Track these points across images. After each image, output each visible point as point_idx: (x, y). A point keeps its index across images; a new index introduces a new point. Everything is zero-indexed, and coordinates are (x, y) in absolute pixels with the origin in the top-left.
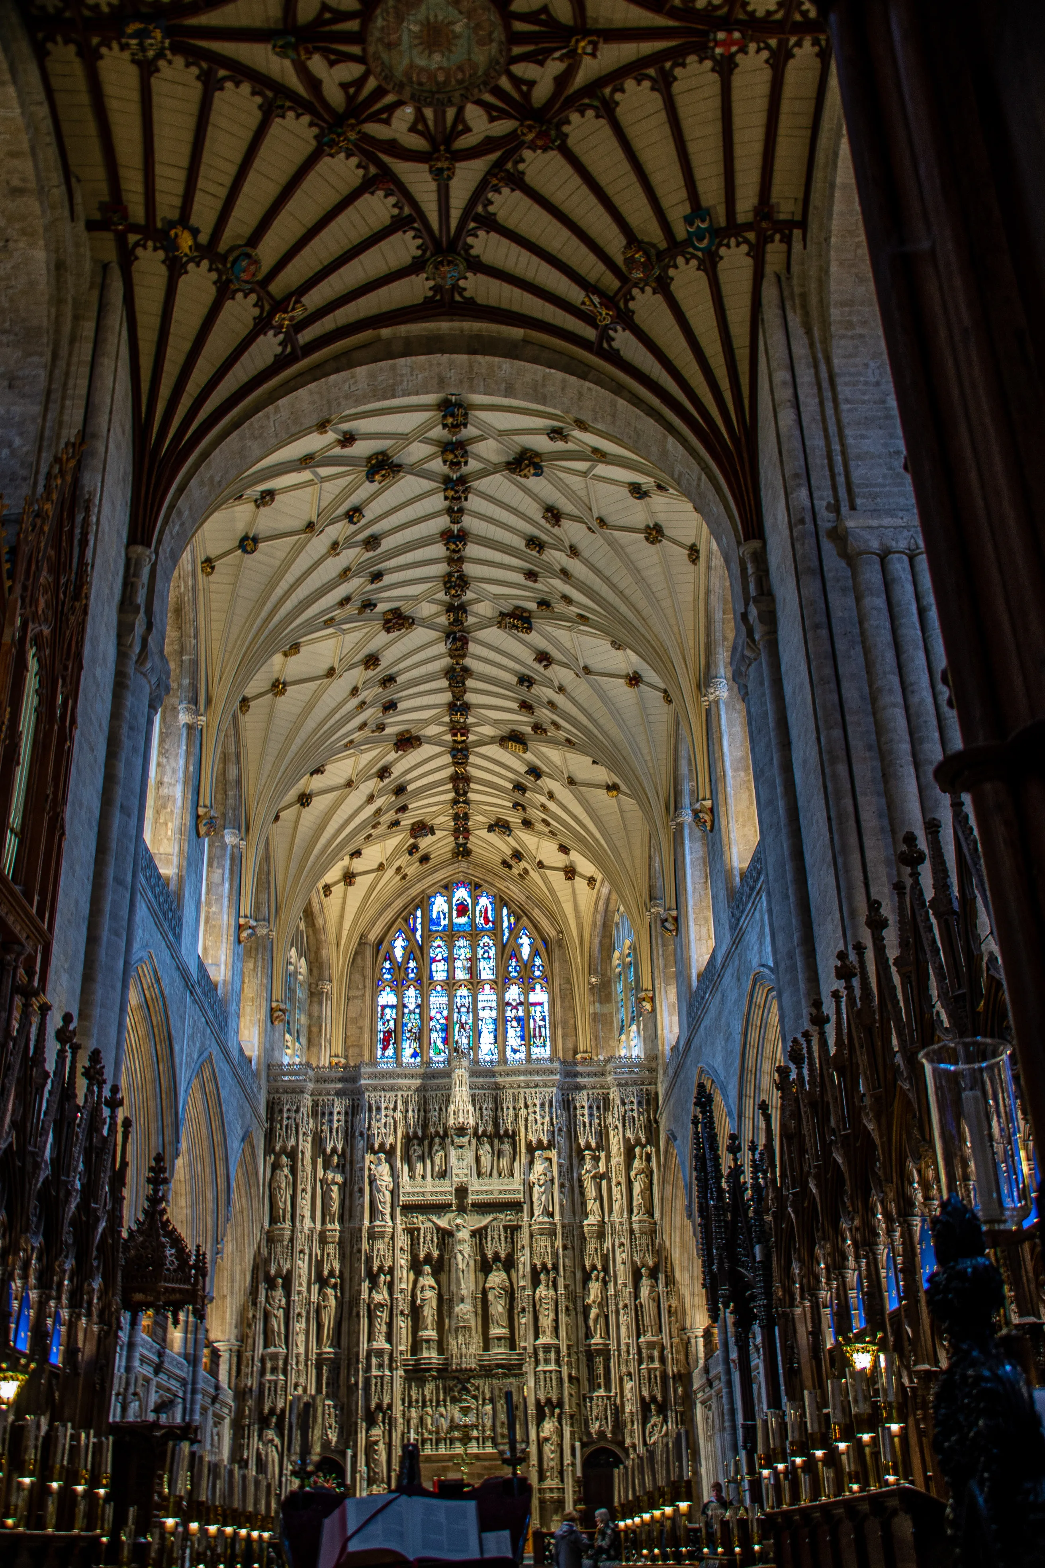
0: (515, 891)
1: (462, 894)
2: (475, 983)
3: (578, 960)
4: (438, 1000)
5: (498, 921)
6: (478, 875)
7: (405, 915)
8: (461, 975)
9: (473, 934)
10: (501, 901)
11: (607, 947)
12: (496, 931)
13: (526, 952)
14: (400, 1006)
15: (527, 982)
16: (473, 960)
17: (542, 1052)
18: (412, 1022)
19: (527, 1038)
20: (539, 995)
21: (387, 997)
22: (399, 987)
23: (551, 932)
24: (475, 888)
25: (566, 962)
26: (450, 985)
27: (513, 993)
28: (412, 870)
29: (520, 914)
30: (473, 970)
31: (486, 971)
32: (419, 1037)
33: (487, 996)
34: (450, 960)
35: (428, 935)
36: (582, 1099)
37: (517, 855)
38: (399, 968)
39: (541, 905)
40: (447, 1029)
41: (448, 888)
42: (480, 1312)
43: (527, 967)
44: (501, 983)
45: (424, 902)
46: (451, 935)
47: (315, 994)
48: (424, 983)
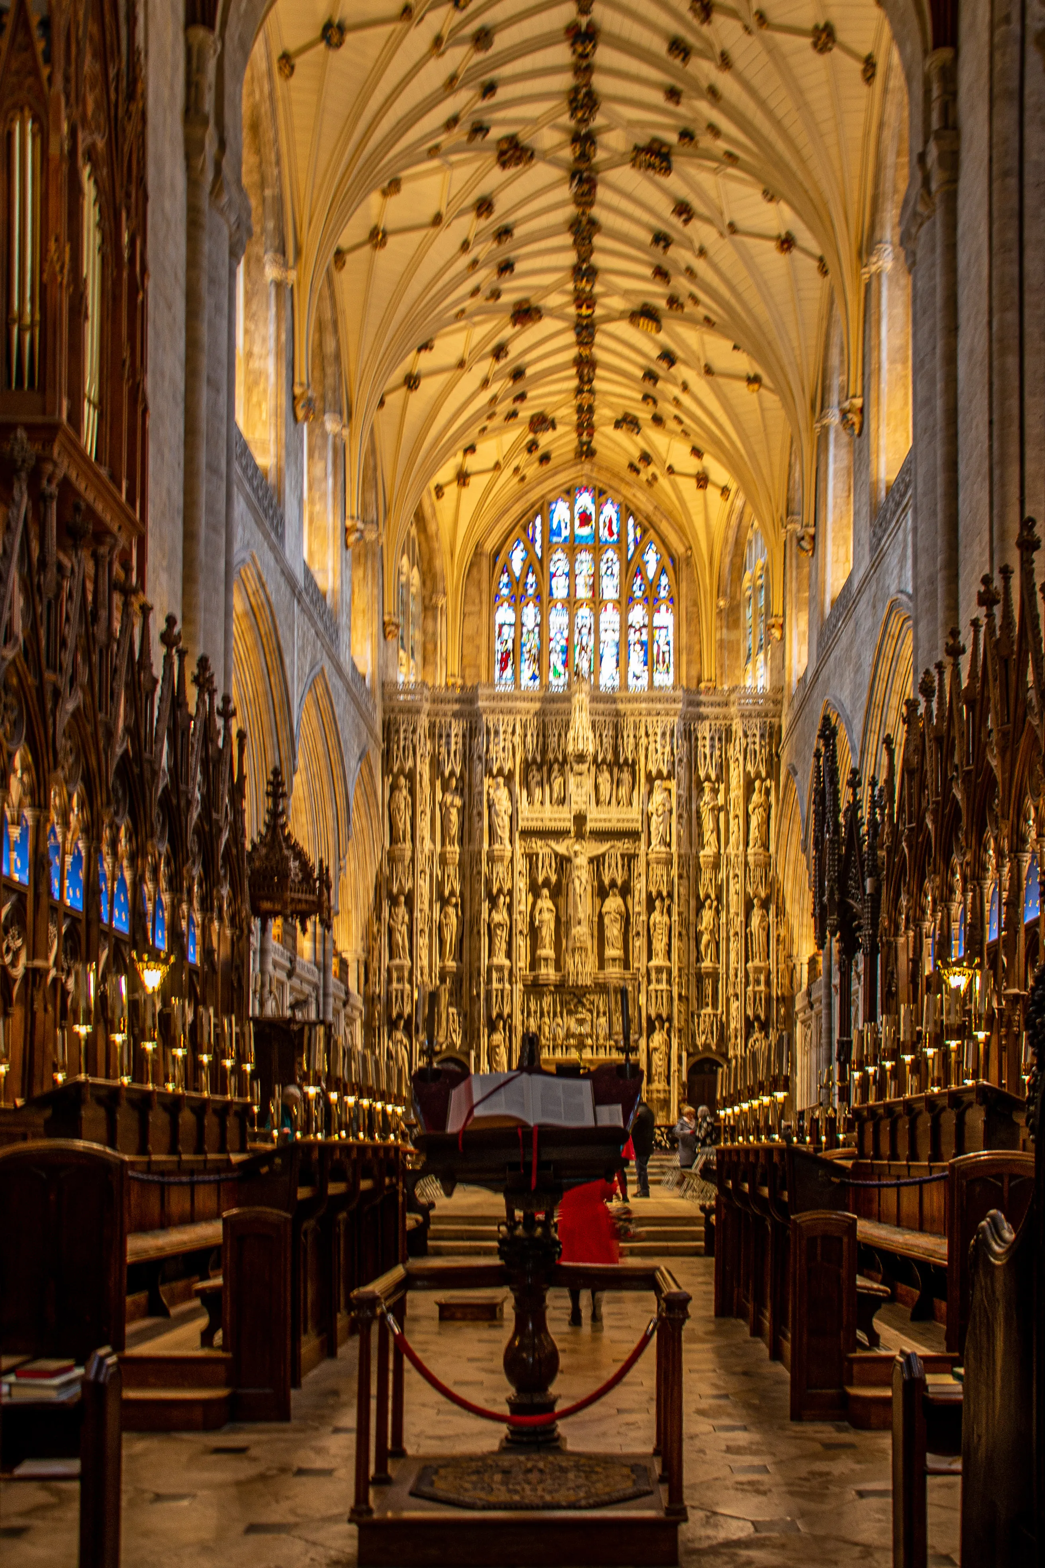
0: (642, 500)
1: (585, 501)
2: (597, 602)
3: (706, 580)
4: (558, 619)
5: (623, 533)
6: (603, 478)
7: (524, 523)
8: (583, 593)
9: (597, 547)
10: (627, 511)
11: (738, 567)
12: (620, 545)
13: (651, 570)
14: (518, 625)
15: (651, 602)
16: (596, 576)
17: (664, 679)
18: (531, 642)
19: (649, 662)
20: (664, 618)
21: (505, 615)
22: (517, 601)
23: (679, 549)
24: (600, 495)
25: (693, 581)
26: (571, 603)
27: (637, 615)
28: (532, 470)
29: (647, 526)
30: (595, 588)
31: (610, 589)
32: (538, 659)
33: (610, 618)
34: (571, 575)
35: (548, 547)
36: (704, 730)
37: (646, 458)
38: (516, 583)
39: (669, 516)
40: (566, 651)
41: (570, 493)
42: (596, 934)
43: (653, 586)
44: (626, 602)
45: (543, 508)
46: (572, 547)
47: (429, 609)
48: (544, 600)
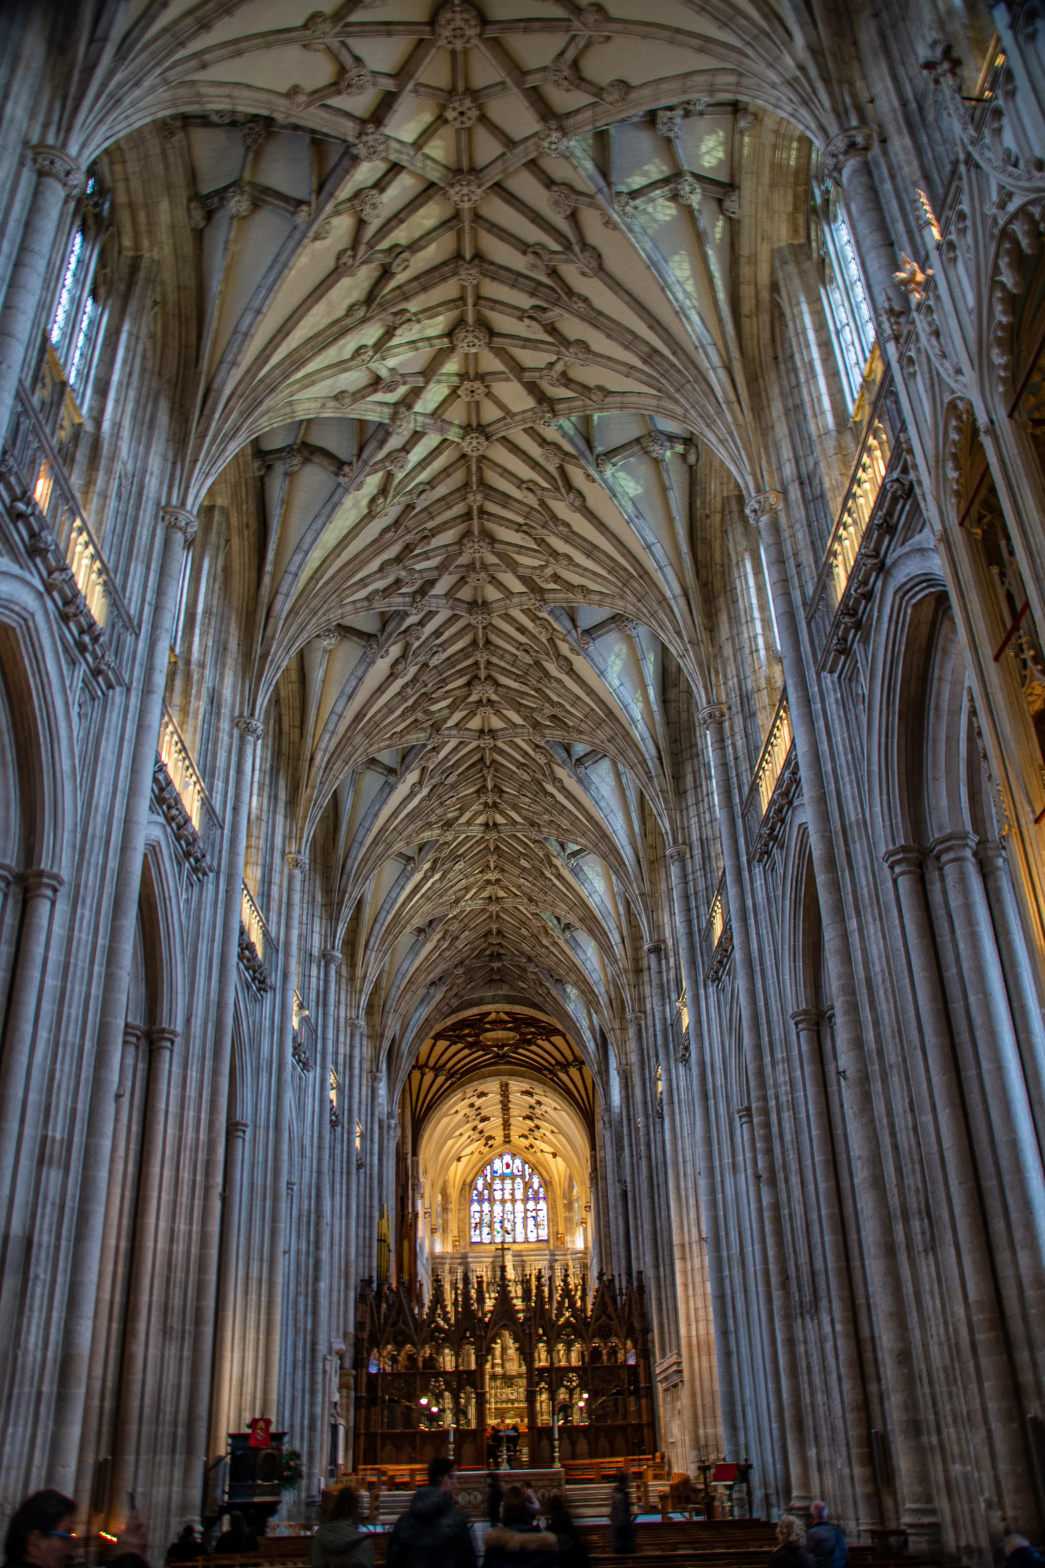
0: (531, 1158)
1: (507, 1158)
2: (514, 1201)
3: (559, 1192)
4: (498, 1208)
5: (523, 1171)
6: (515, 1150)
7: (483, 1170)
8: (508, 1196)
9: (513, 1177)
10: (525, 1162)
11: (571, 1188)
12: (522, 1177)
13: (536, 1186)
14: (481, 1212)
15: (536, 1199)
16: (513, 1189)
17: (544, 1234)
18: (487, 1219)
19: (537, 1225)
20: (542, 1205)
21: (475, 1207)
22: (481, 1201)
23: (547, 1177)
24: (514, 1156)
25: (553, 1192)
26: (503, 1202)
27: (531, 1205)
28: (486, 1150)
29: (534, 1168)
30: (513, 1194)
31: (519, 1194)
32: (490, 1226)
33: (519, 1206)
34: (502, 1190)
35: (493, 1178)
37: (531, 1146)
38: (480, 1194)
39: (542, 1165)
40: (502, 1222)
41: (501, 1156)
43: (536, 1192)
44: (526, 1200)
45: (490, 1163)
46: (503, 1177)
47: (445, 1209)
48: (491, 1201)
